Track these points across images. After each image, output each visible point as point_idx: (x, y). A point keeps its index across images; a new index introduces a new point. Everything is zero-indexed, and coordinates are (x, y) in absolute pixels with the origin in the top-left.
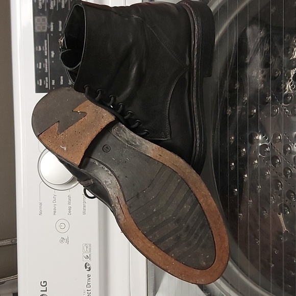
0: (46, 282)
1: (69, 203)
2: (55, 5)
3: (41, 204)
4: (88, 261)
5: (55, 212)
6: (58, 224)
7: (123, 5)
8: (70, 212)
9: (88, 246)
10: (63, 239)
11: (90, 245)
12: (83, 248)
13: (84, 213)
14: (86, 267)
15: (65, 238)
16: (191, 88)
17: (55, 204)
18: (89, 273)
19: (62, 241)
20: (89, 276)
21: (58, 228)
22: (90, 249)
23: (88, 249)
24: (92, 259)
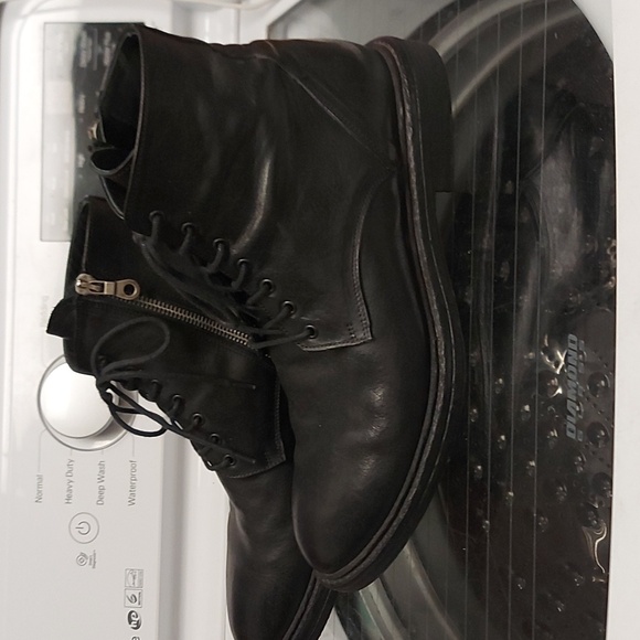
1: (101, 479)
3: (40, 478)
4: (134, 606)
5: (69, 498)
6: (75, 524)
7: (232, 41)
8: (101, 499)
9: (136, 575)
10: (85, 556)
11: (141, 572)
12: (126, 578)
13: (132, 502)
14: (130, 621)
15: (89, 554)
16: (409, 216)
17: (71, 479)
18: (136, 633)
19: (81, 561)
21: (75, 532)
22: (141, 581)
23: (136, 581)
24: (143, 603)
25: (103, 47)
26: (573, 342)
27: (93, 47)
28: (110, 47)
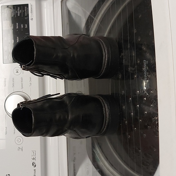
0: (9, 175)
2: (14, 14)
3: (6, 128)
4: (34, 161)
6: (17, 139)
9: (34, 152)
12: (31, 153)
14: (33, 165)
15: (21, 147)
18: (35, 168)
19: (19, 149)
20: (35, 170)
21: (17, 142)
22: (35, 154)
23: (34, 154)
24: (36, 160)
25: (18, 11)
26: (145, 62)
27: (15, 12)
28: (19, 11)
